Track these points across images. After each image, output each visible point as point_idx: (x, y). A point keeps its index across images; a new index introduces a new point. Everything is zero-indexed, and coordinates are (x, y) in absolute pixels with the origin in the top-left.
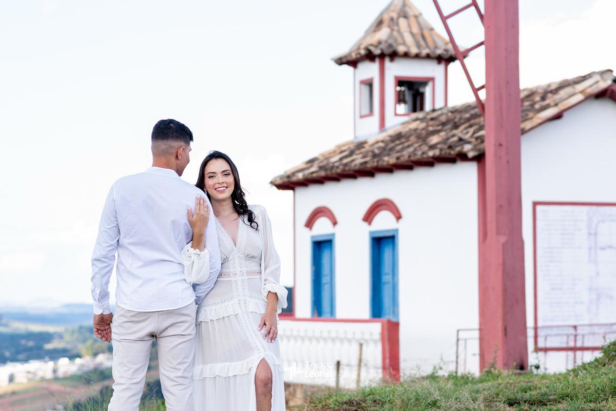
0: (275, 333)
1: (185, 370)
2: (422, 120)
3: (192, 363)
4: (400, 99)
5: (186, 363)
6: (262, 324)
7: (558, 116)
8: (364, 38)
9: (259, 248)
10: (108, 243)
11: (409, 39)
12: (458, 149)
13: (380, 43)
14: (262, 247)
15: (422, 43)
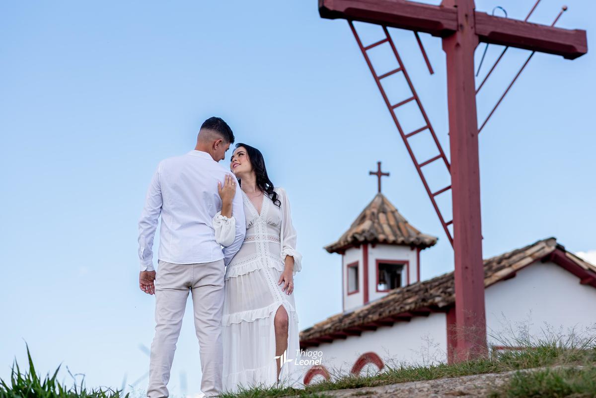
0: (292, 288)
1: (215, 315)
2: (399, 293)
3: (221, 310)
4: (380, 280)
5: (216, 309)
6: (282, 279)
7: (512, 276)
8: (350, 230)
9: (279, 218)
10: (152, 208)
11: (387, 229)
12: (430, 301)
13: (363, 232)
14: (282, 219)
15: (398, 232)
